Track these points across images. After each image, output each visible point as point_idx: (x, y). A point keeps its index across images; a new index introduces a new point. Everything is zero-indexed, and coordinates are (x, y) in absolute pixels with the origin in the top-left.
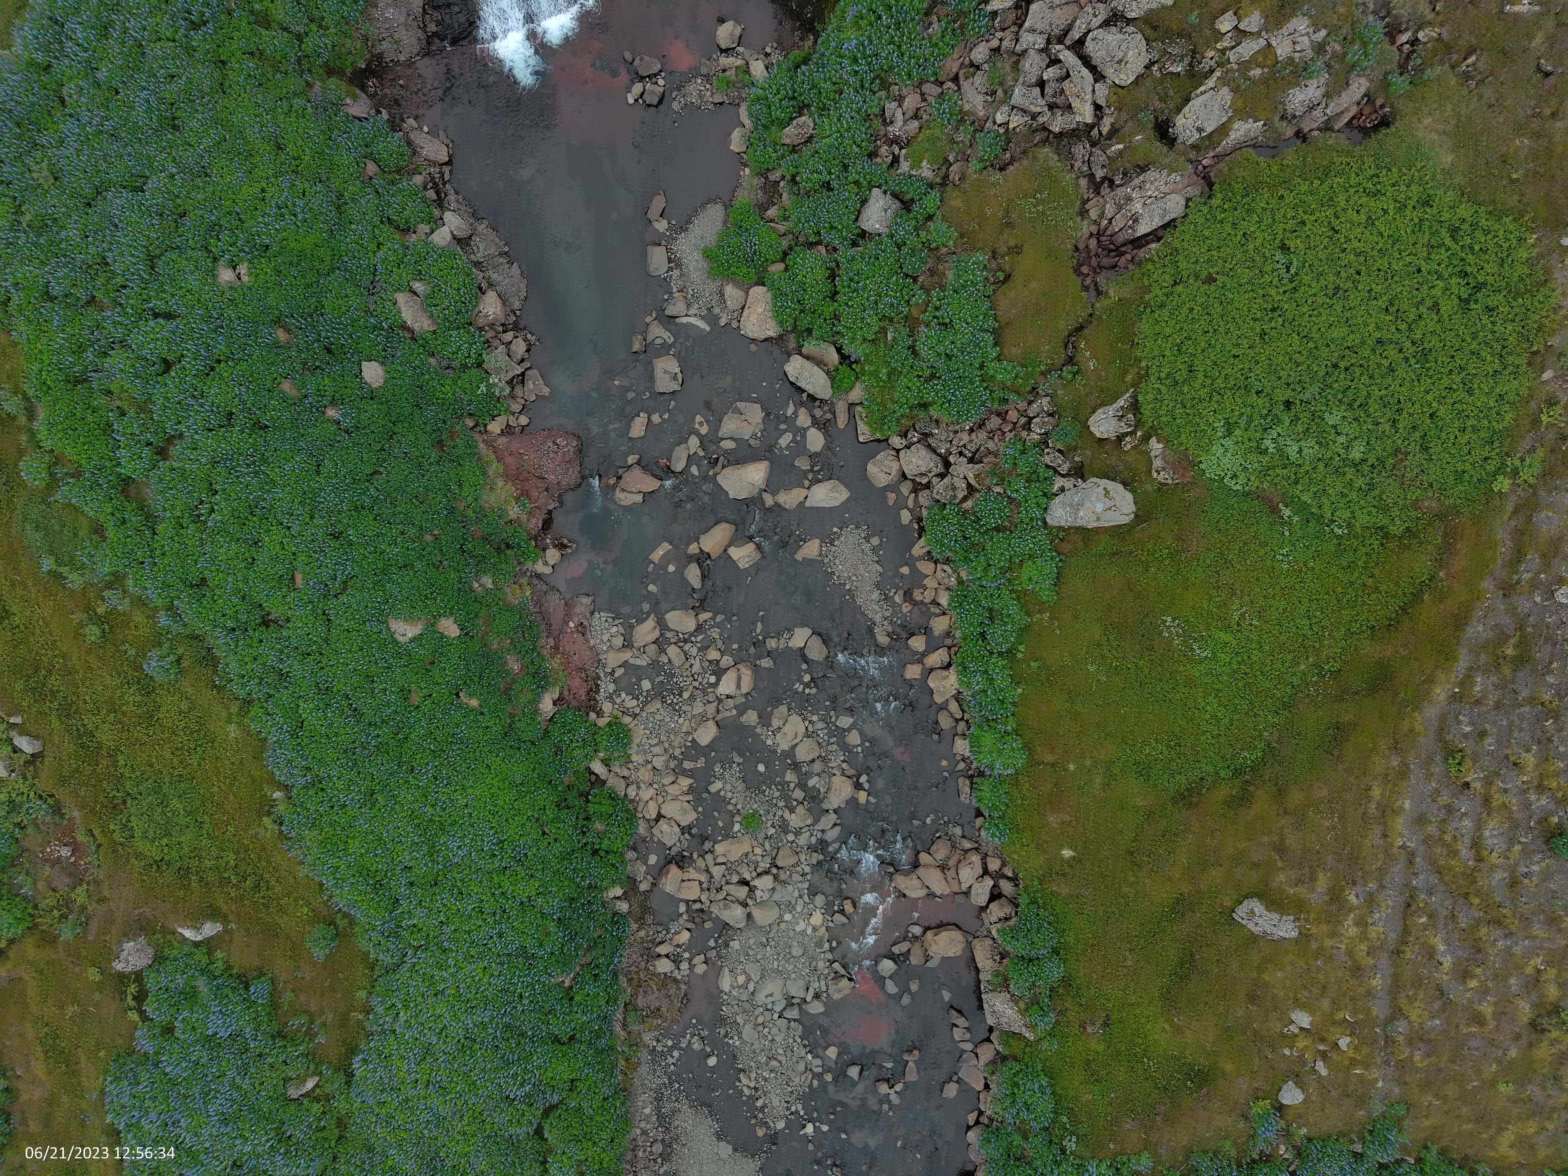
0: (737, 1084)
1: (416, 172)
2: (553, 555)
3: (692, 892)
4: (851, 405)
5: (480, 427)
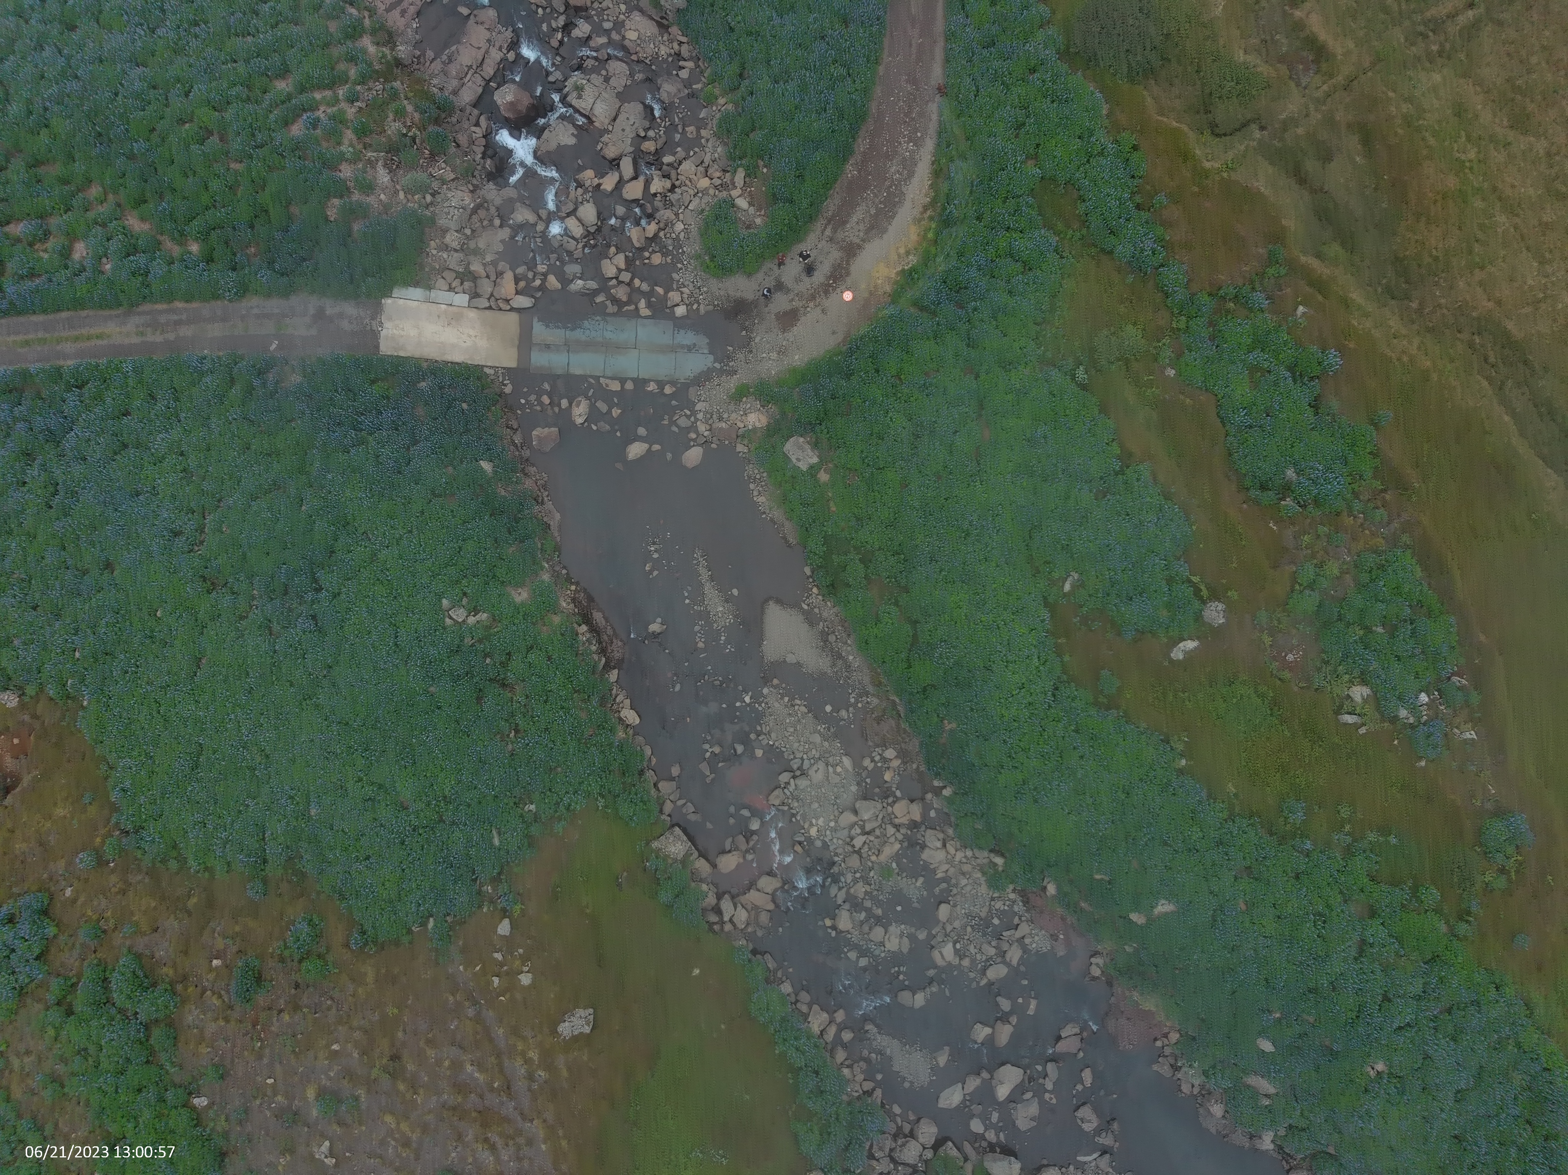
0: (805, 703)
1: (1304, 1160)
2: (1096, 972)
3: (899, 809)
4: (966, 1159)
5: (1183, 1034)
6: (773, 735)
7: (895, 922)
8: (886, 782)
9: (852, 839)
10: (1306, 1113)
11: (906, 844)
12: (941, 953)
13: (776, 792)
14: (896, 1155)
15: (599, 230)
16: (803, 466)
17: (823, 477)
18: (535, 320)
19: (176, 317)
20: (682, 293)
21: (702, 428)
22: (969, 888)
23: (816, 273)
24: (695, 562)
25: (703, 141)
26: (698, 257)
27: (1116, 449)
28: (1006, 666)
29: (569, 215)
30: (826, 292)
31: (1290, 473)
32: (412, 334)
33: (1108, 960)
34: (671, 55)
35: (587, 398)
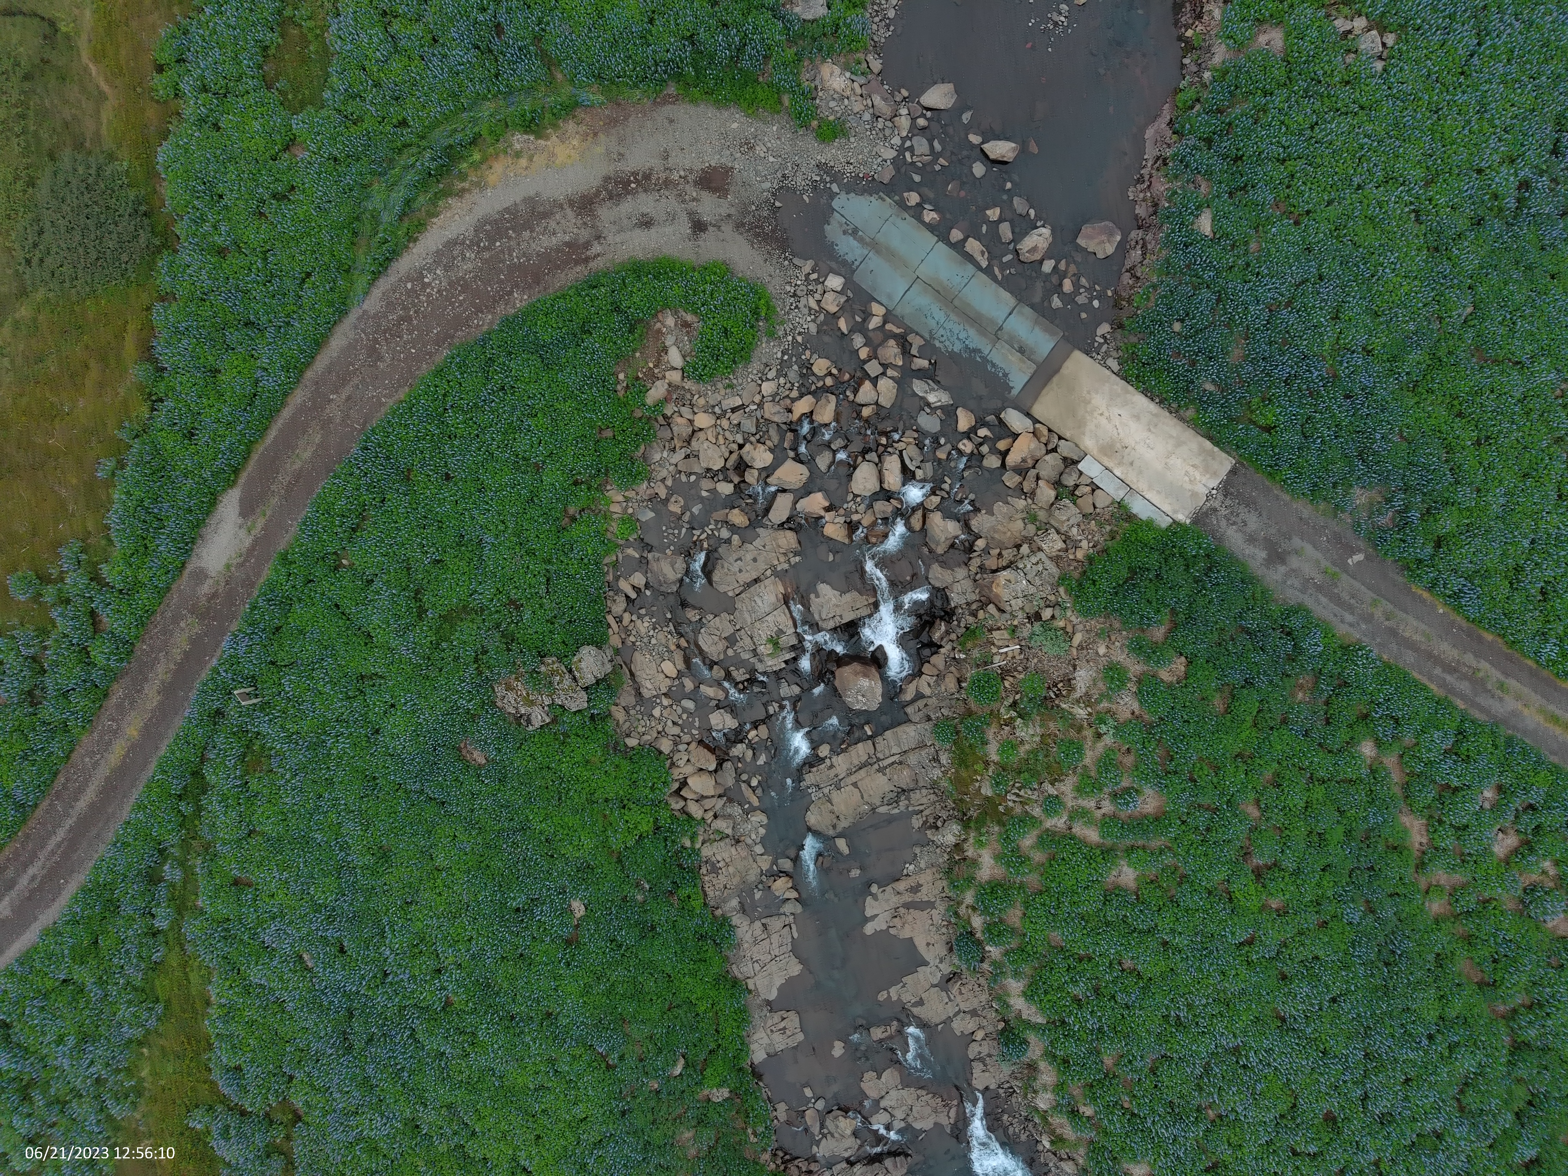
15: (865, 452)
18: (1015, 392)
19: (1449, 678)
20: (819, 302)
21: (904, 122)
25: (669, 483)
26: (772, 335)
29: (888, 498)
30: (647, 177)
32: (1179, 461)
34: (640, 617)
35: (1017, 252)
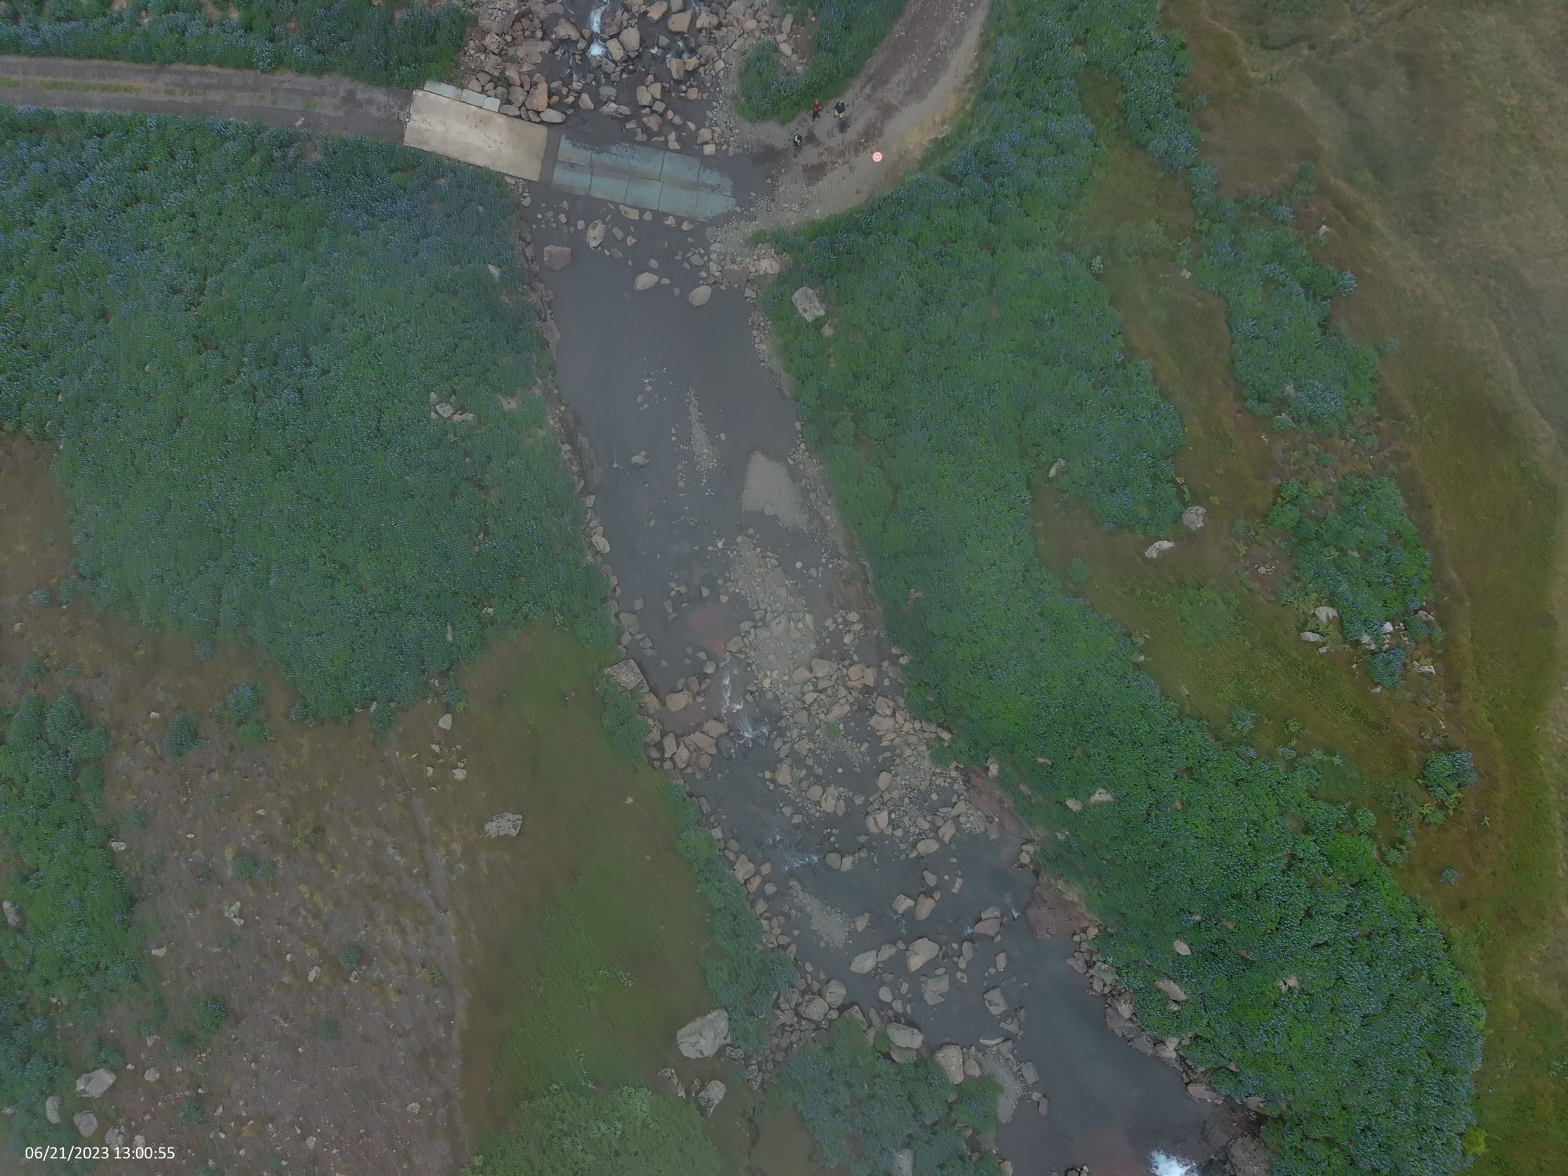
0: (777, 556)
1: (1204, 1073)
2: (1025, 859)
3: (854, 672)
4: (870, 1025)
5: (1102, 929)
6: (740, 583)
7: (835, 784)
8: (845, 644)
9: (803, 694)
10: (1213, 1023)
11: (856, 707)
12: (875, 819)
13: (736, 639)
14: (801, 1009)
15: (639, 56)
16: (809, 317)
17: (828, 331)
18: (563, 137)
20: (713, 132)
21: (713, 267)
22: (912, 759)
23: (849, 130)
24: (687, 400)
27: (1120, 341)
28: (981, 542)
29: (611, 37)
30: (857, 150)
31: (1289, 389)
32: (438, 131)
33: (1038, 848)
35: (604, 223)
